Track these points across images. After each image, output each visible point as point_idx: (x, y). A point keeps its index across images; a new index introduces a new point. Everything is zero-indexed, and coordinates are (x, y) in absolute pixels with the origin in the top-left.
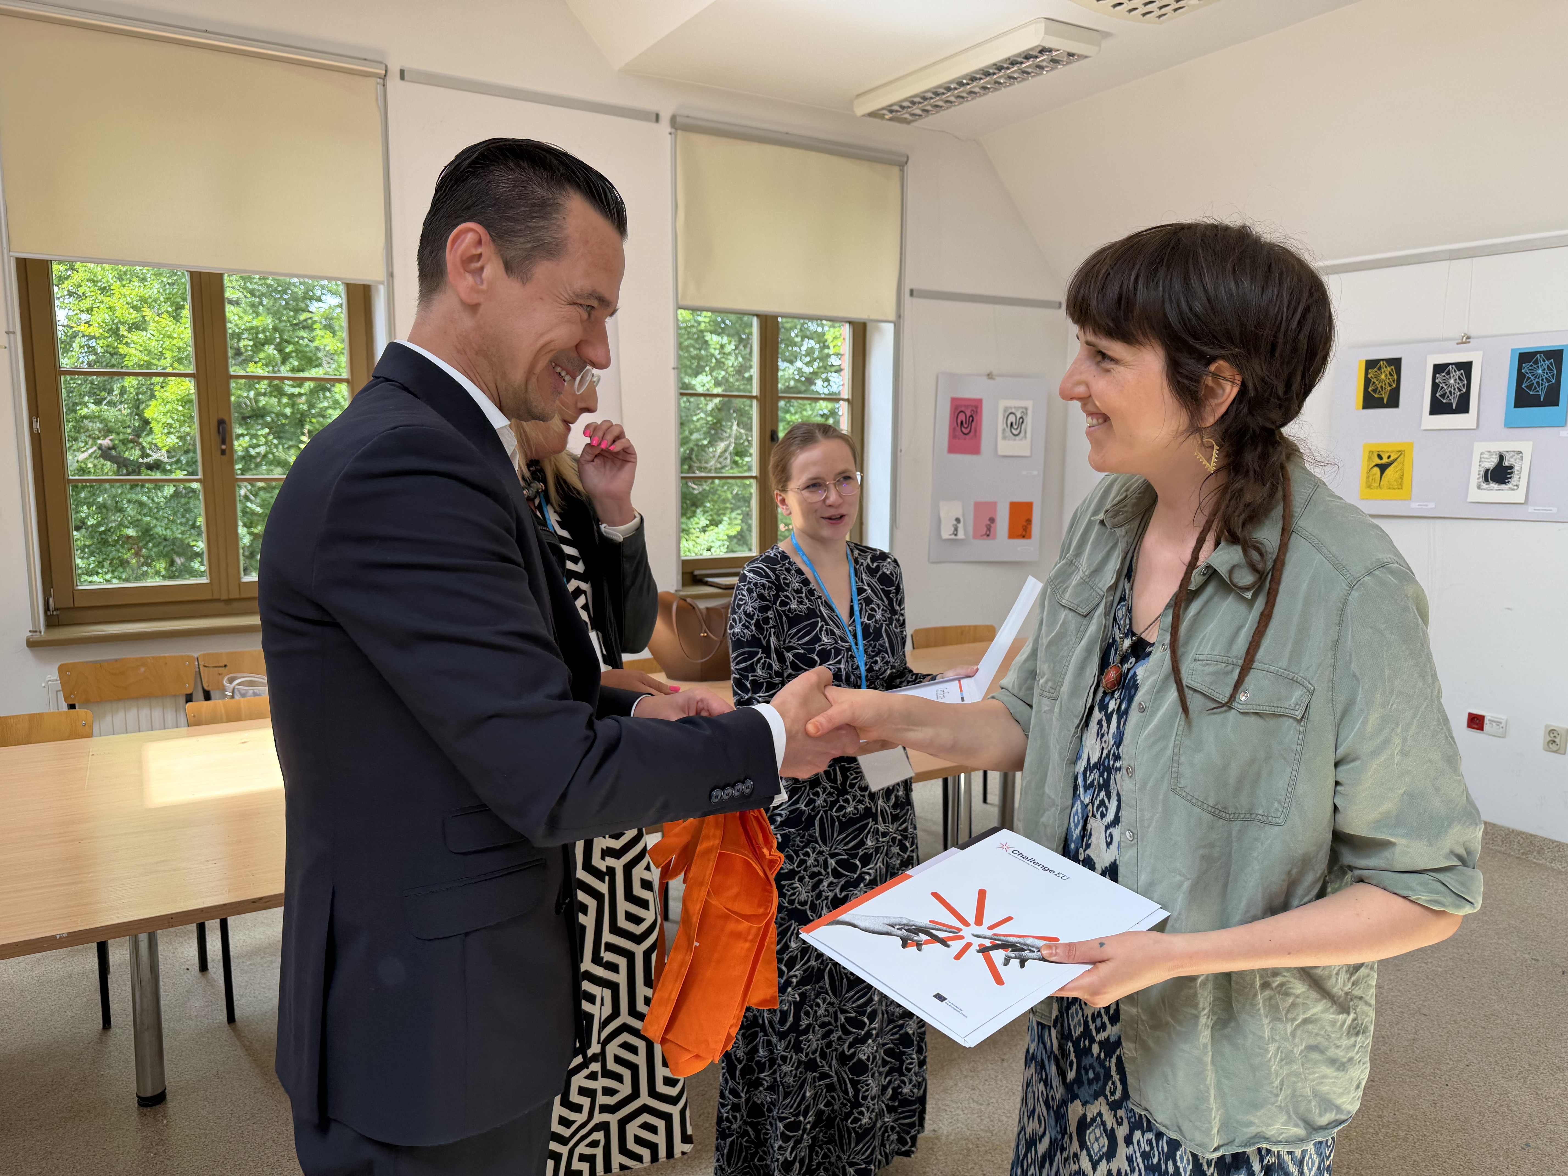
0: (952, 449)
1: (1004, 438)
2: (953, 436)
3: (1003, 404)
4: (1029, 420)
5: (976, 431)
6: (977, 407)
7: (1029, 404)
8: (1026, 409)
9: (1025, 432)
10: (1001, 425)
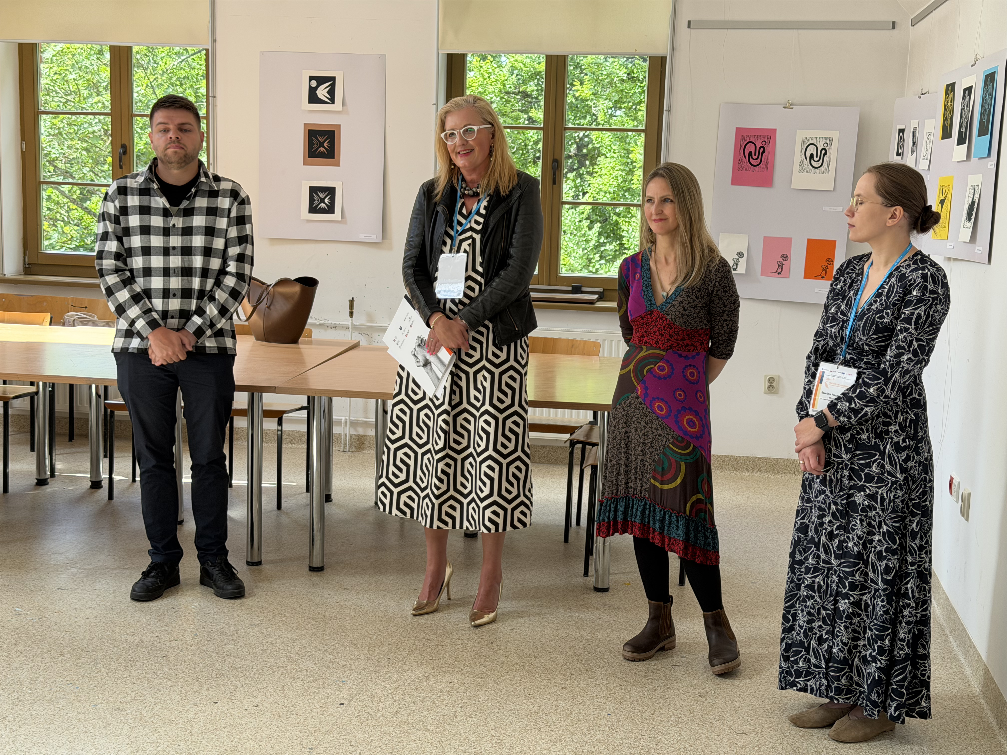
0: (736, 181)
1: (802, 170)
2: (738, 167)
3: (801, 135)
4: (833, 152)
5: (767, 163)
6: (769, 138)
7: (834, 135)
8: (831, 140)
9: (829, 166)
10: (798, 156)
